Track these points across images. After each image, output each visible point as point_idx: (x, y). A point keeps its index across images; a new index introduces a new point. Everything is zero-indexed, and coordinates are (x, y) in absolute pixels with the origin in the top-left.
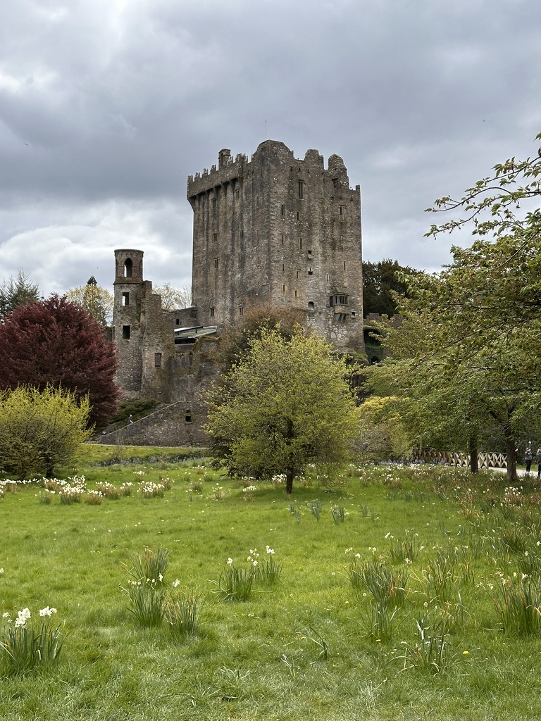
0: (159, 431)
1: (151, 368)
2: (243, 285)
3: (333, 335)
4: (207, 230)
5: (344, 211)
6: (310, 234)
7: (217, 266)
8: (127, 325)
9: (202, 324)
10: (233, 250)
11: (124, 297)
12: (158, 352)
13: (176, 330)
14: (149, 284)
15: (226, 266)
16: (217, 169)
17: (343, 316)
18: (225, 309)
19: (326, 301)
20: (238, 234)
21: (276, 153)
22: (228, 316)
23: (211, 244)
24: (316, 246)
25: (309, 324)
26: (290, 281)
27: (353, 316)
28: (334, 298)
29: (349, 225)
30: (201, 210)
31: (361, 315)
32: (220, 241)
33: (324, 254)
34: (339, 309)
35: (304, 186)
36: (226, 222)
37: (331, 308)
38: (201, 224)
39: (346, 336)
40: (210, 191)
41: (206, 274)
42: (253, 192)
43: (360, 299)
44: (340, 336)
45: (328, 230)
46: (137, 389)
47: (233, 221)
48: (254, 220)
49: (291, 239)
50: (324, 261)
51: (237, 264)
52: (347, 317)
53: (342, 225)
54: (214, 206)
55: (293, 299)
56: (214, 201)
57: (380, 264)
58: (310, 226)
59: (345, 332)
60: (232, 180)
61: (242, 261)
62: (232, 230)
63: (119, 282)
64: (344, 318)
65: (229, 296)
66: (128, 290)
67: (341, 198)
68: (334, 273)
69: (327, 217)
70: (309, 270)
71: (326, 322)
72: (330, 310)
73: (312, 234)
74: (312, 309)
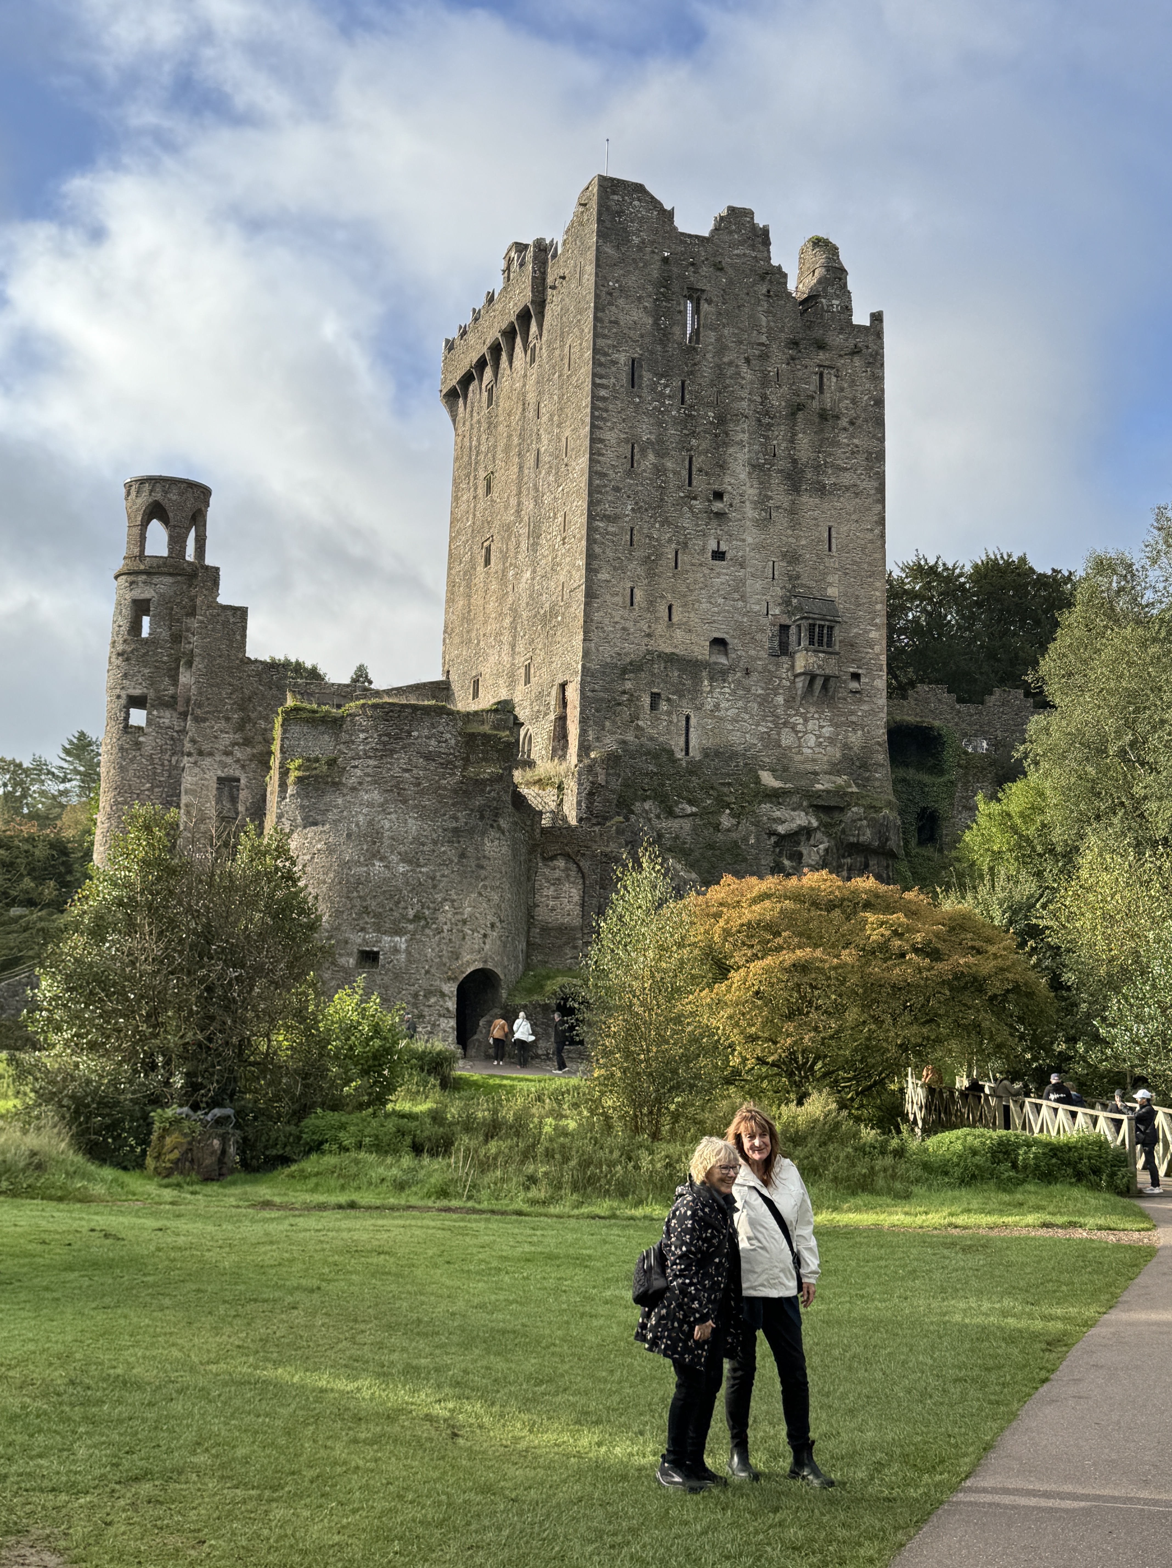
2: (534, 599)
3: (787, 739)
5: (831, 382)
6: (721, 443)
8: (136, 692)
10: (519, 509)
12: (231, 772)
14: (215, 575)
15: (505, 557)
16: (498, 294)
17: (819, 683)
18: (498, 675)
19: (766, 638)
20: (530, 460)
21: (620, 213)
23: (481, 504)
24: (740, 478)
26: (651, 575)
27: (854, 685)
28: (793, 630)
29: (844, 422)
30: (468, 424)
31: (881, 683)
32: (497, 491)
33: (762, 502)
34: (803, 661)
35: (705, 307)
37: (784, 659)
38: (466, 459)
39: (832, 741)
40: (481, 364)
41: (469, 586)
43: (878, 637)
44: (812, 740)
45: (779, 434)
47: (523, 429)
48: (562, 410)
49: (659, 455)
50: (764, 522)
51: (524, 546)
52: (832, 685)
53: (825, 420)
54: (490, 402)
55: (660, 628)
56: (490, 391)
58: (722, 420)
59: (828, 731)
60: (522, 317)
61: (535, 534)
62: (520, 455)
64: (825, 687)
65: (507, 638)
66: (149, 593)
67: (821, 346)
68: (792, 557)
69: (777, 399)
70: (712, 545)
71: (764, 701)
72: (778, 665)
73: (725, 444)
74: (723, 660)
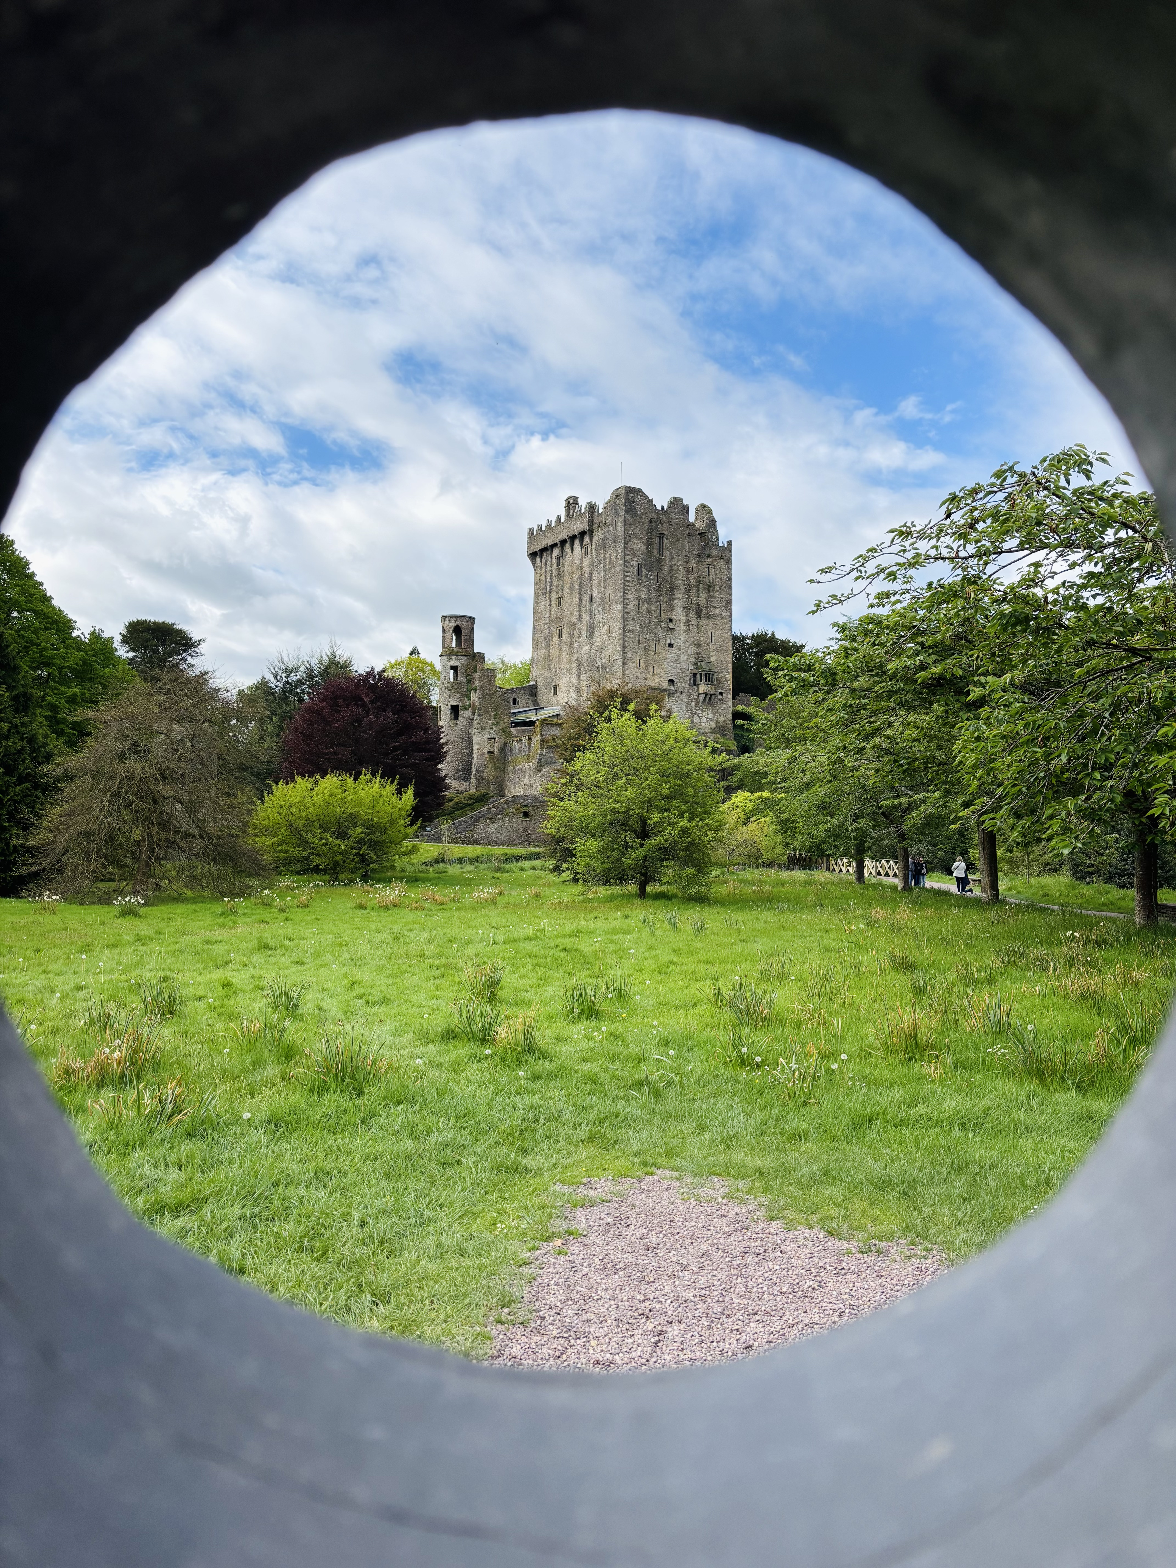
0: (492, 829)
1: (483, 754)
2: (591, 659)
3: (696, 719)
4: (550, 592)
5: (713, 571)
6: (671, 599)
7: (560, 636)
8: (455, 703)
9: (543, 704)
10: (580, 618)
11: (452, 672)
12: (492, 736)
13: (512, 711)
14: (481, 656)
15: (572, 637)
16: (563, 520)
17: (708, 697)
18: (570, 687)
19: (688, 679)
20: (586, 598)
21: (633, 502)
22: (574, 695)
23: (554, 609)
24: (679, 613)
25: (668, 706)
26: (646, 654)
27: (720, 697)
28: (698, 675)
29: (717, 588)
30: (543, 569)
31: (730, 696)
32: (565, 606)
33: (687, 622)
34: (703, 688)
35: (665, 541)
36: (572, 584)
37: (695, 687)
38: (543, 586)
39: (712, 720)
40: (554, 545)
41: (548, 644)
42: (605, 547)
43: (729, 677)
44: (704, 720)
45: (693, 593)
46: (467, 778)
47: (581, 583)
48: (605, 581)
49: (649, 604)
50: (688, 631)
51: (584, 634)
52: (713, 698)
53: (710, 587)
54: (558, 564)
55: (650, 676)
56: (558, 559)
57: (753, 635)
58: (672, 589)
59: (711, 716)
60: (580, 533)
61: (591, 630)
62: (580, 594)
63: (447, 653)
64: (710, 699)
65: (574, 672)
66: (456, 663)
67: (709, 556)
68: (698, 646)
69: (692, 579)
70: (669, 641)
71: (688, 703)
72: (693, 690)
73: (674, 599)
74: (672, 688)
